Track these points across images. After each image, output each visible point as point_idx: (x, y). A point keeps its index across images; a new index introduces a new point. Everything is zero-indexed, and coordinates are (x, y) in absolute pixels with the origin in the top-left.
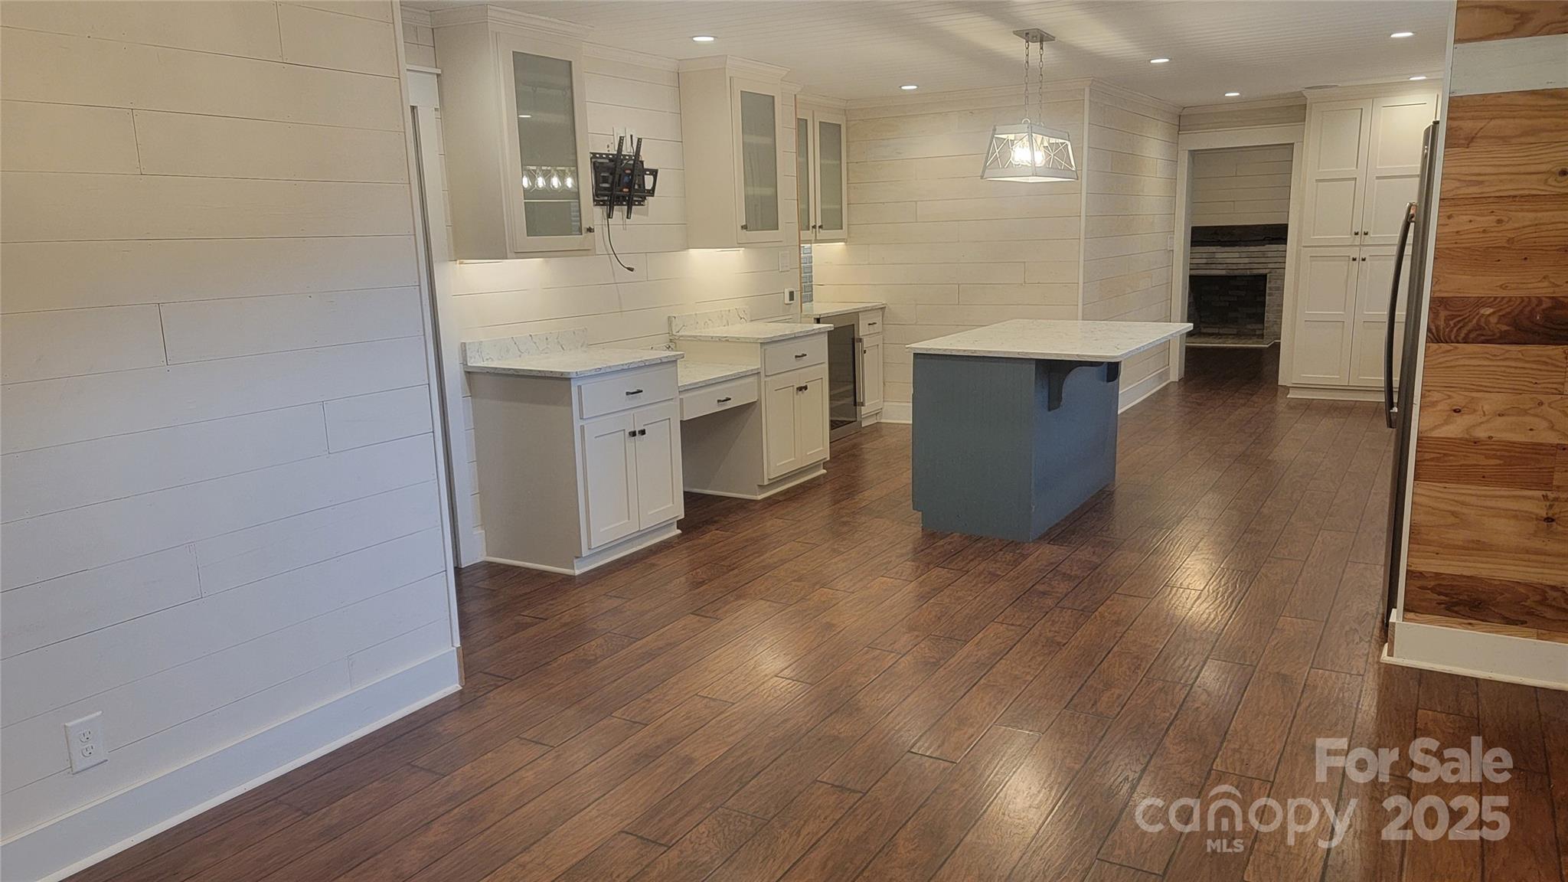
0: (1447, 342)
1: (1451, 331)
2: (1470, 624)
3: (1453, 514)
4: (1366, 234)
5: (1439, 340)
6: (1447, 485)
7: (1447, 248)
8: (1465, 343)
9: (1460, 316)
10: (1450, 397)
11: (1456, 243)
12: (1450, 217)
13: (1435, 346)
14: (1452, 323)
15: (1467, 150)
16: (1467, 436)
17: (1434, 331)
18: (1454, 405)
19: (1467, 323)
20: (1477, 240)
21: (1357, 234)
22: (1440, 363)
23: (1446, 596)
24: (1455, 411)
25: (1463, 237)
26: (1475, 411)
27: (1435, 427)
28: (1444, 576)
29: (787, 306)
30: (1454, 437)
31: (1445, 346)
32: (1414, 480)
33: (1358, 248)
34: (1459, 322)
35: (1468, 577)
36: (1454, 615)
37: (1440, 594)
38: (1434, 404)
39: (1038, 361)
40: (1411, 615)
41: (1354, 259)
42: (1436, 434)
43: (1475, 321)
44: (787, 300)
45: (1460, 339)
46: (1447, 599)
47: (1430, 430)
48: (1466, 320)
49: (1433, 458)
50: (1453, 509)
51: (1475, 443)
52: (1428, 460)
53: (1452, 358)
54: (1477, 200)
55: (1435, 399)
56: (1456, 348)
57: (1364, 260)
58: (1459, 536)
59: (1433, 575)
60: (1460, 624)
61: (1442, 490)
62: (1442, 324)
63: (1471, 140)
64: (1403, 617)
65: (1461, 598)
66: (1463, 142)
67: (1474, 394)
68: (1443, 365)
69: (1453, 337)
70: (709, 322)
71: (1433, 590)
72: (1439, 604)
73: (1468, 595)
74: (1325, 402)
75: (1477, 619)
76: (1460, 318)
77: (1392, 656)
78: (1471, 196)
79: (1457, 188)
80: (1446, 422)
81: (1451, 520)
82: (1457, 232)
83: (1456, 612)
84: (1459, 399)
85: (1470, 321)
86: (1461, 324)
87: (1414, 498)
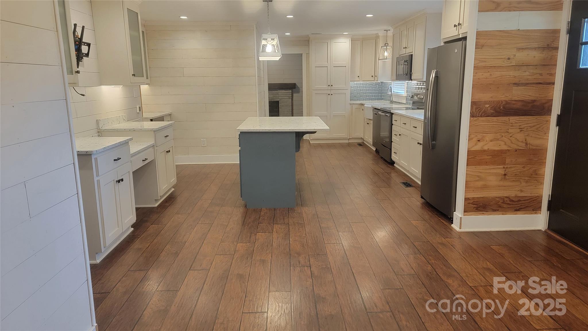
0: (476, 117)
1: (477, 113)
2: (483, 213)
3: (478, 176)
4: (332, 86)
5: (473, 117)
6: (476, 167)
7: (476, 84)
8: (481, 117)
9: (479, 108)
10: (477, 136)
11: (478, 82)
12: (476, 73)
13: (472, 118)
14: (477, 110)
15: (481, 50)
16: (482, 149)
17: (472, 113)
18: (478, 139)
19: (481, 110)
20: (484, 81)
21: (329, 86)
22: (474, 124)
23: (476, 205)
24: (478, 141)
25: (480, 80)
26: (484, 140)
27: (472, 147)
28: (475, 198)
29: (138, 114)
30: (478, 150)
31: (475, 118)
32: (467, 166)
33: (330, 91)
34: (479, 110)
35: (482, 197)
36: (478, 211)
37: (474, 204)
38: (472, 139)
39: (296, 132)
40: (466, 213)
41: (329, 94)
42: (472, 149)
43: (484, 109)
44: (138, 111)
45: (479, 116)
46: (476, 206)
47: (471, 148)
48: (481, 109)
49: (472, 158)
50: (477, 174)
51: (484, 151)
52: (470, 158)
53: (477, 122)
54: (485, 67)
55: (472, 137)
56: (479, 119)
57: (332, 94)
58: (480, 184)
59: (472, 198)
60: (480, 214)
61: (474, 168)
62: (474, 110)
63: (483, 46)
64: (464, 215)
65: (480, 205)
66: (480, 47)
67: (484, 135)
68: (475, 125)
69: (477, 115)
70: (113, 122)
71: (472, 204)
72: (474, 208)
73: (482, 204)
74: (321, 144)
75: (485, 211)
76: (479, 109)
77: (461, 229)
78: (482, 66)
79: (479, 63)
80: (476, 144)
81: (478, 179)
82: (479, 78)
83: (479, 210)
84: (479, 136)
85: (482, 109)
86: (479, 111)
87: (467, 172)
